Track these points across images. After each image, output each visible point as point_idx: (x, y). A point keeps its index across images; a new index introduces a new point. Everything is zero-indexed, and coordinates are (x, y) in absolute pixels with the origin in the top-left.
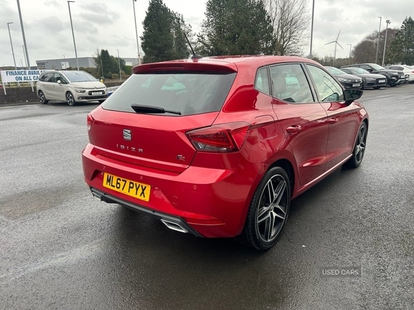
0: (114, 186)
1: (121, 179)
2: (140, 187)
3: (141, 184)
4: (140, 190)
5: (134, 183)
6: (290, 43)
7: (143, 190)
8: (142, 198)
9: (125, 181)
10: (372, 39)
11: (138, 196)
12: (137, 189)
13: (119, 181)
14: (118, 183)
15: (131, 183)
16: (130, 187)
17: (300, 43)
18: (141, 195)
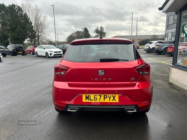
0: (92, 100)
1: (97, 95)
2: (112, 96)
3: (112, 95)
4: (112, 98)
5: (107, 95)
6: (42, 34)
7: (114, 98)
8: (114, 101)
9: (101, 96)
10: (74, 34)
11: (111, 101)
12: (110, 98)
13: (95, 97)
14: (94, 98)
15: (104, 96)
16: (104, 98)
17: (46, 35)
18: (113, 100)
